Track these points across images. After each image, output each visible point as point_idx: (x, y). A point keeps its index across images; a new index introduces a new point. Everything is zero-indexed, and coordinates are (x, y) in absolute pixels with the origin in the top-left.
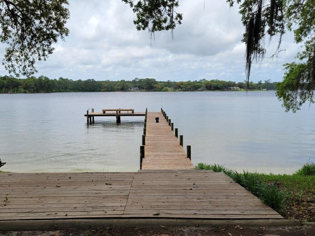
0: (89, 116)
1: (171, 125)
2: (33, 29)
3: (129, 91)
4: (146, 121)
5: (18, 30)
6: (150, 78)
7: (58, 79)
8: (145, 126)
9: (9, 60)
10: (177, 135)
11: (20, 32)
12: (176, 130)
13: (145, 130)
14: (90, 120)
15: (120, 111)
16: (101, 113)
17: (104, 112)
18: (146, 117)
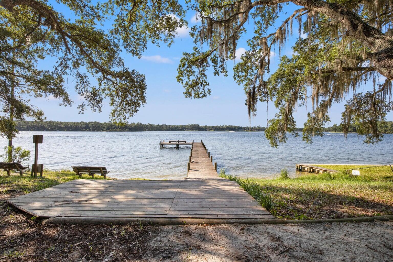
0: (161, 144)
1: (206, 150)
2: (128, 99)
3: (184, 131)
4: (192, 147)
5: (119, 100)
6: (196, 124)
7: (147, 124)
8: (192, 150)
9: (113, 116)
10: (209, 156)
11: (120, 101)
12: (209, 153)
13: (191, 153)
14: (162, 146)
15: (178, 141)
16: (168, 143)
17: (170, 142)
18: (193, 146)
